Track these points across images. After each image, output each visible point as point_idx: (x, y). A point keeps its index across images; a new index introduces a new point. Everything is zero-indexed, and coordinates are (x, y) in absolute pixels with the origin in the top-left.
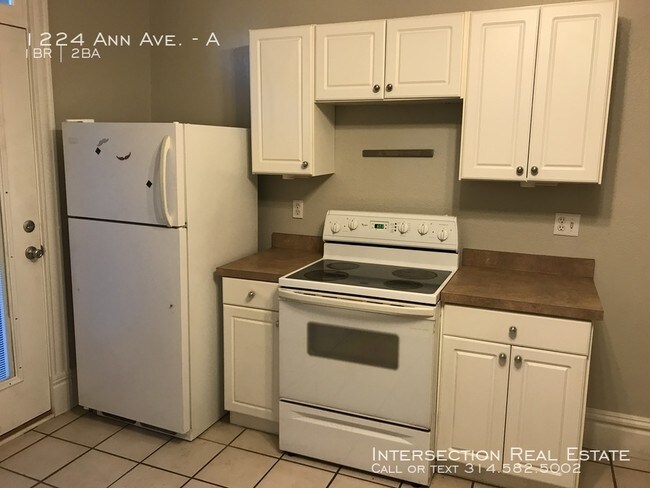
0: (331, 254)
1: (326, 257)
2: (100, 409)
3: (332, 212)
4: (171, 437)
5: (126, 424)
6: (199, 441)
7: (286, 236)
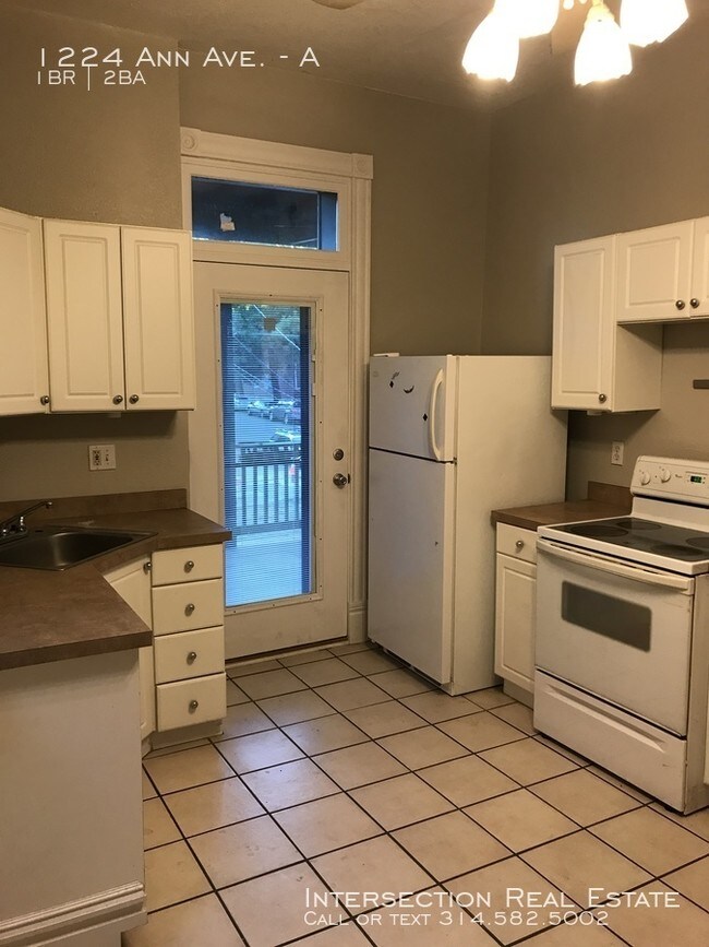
0: (640, 511)
1: (634, 515)
2: (386, 646)
3: (643, 458)
4: (435, 687)
5: (401, 665)
6: (461, 699)
7: (603, 486)
